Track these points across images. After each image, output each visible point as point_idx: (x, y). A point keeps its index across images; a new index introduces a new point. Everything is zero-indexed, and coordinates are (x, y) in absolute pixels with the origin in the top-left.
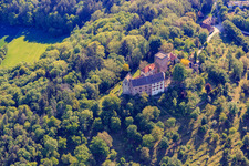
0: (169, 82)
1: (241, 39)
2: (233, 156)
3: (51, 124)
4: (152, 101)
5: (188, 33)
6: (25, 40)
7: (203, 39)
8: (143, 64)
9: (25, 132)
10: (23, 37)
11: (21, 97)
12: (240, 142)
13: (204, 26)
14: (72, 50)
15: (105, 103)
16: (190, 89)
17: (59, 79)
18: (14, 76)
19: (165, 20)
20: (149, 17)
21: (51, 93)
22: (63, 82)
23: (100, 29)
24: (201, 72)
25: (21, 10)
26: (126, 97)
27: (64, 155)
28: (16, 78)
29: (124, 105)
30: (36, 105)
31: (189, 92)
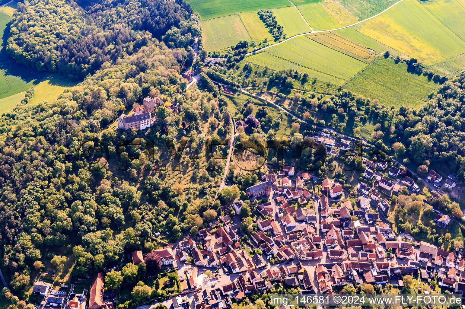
0: (154, 119)
1: (212, 87)
2: (200, 175)
3: (61, 152)
4: (141, 133)
5: (173, 82)
6: (49, 83)
7: (183, 86)
8: (136, 105)
9: (39, 157)
10: (48, 81)
11: (39, 130)
12: (206, 164)
13: (185, 77)
14: (82, 93)
15: (104, 136)
16: (170, 125)
17: (69, 116)
18: (36, 113)
19: (156, 71)
20: (143, 69)
21: (62, 127)
22: (73, 118)
23: (106, 77)
24: (180, 111)
25: (46, 59)
26: (121, 131)
27: (70, 176)
28: (37, 115)
29: (118, 137)
30: (50, 136)
31: (169, 127)
